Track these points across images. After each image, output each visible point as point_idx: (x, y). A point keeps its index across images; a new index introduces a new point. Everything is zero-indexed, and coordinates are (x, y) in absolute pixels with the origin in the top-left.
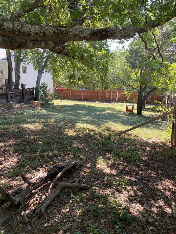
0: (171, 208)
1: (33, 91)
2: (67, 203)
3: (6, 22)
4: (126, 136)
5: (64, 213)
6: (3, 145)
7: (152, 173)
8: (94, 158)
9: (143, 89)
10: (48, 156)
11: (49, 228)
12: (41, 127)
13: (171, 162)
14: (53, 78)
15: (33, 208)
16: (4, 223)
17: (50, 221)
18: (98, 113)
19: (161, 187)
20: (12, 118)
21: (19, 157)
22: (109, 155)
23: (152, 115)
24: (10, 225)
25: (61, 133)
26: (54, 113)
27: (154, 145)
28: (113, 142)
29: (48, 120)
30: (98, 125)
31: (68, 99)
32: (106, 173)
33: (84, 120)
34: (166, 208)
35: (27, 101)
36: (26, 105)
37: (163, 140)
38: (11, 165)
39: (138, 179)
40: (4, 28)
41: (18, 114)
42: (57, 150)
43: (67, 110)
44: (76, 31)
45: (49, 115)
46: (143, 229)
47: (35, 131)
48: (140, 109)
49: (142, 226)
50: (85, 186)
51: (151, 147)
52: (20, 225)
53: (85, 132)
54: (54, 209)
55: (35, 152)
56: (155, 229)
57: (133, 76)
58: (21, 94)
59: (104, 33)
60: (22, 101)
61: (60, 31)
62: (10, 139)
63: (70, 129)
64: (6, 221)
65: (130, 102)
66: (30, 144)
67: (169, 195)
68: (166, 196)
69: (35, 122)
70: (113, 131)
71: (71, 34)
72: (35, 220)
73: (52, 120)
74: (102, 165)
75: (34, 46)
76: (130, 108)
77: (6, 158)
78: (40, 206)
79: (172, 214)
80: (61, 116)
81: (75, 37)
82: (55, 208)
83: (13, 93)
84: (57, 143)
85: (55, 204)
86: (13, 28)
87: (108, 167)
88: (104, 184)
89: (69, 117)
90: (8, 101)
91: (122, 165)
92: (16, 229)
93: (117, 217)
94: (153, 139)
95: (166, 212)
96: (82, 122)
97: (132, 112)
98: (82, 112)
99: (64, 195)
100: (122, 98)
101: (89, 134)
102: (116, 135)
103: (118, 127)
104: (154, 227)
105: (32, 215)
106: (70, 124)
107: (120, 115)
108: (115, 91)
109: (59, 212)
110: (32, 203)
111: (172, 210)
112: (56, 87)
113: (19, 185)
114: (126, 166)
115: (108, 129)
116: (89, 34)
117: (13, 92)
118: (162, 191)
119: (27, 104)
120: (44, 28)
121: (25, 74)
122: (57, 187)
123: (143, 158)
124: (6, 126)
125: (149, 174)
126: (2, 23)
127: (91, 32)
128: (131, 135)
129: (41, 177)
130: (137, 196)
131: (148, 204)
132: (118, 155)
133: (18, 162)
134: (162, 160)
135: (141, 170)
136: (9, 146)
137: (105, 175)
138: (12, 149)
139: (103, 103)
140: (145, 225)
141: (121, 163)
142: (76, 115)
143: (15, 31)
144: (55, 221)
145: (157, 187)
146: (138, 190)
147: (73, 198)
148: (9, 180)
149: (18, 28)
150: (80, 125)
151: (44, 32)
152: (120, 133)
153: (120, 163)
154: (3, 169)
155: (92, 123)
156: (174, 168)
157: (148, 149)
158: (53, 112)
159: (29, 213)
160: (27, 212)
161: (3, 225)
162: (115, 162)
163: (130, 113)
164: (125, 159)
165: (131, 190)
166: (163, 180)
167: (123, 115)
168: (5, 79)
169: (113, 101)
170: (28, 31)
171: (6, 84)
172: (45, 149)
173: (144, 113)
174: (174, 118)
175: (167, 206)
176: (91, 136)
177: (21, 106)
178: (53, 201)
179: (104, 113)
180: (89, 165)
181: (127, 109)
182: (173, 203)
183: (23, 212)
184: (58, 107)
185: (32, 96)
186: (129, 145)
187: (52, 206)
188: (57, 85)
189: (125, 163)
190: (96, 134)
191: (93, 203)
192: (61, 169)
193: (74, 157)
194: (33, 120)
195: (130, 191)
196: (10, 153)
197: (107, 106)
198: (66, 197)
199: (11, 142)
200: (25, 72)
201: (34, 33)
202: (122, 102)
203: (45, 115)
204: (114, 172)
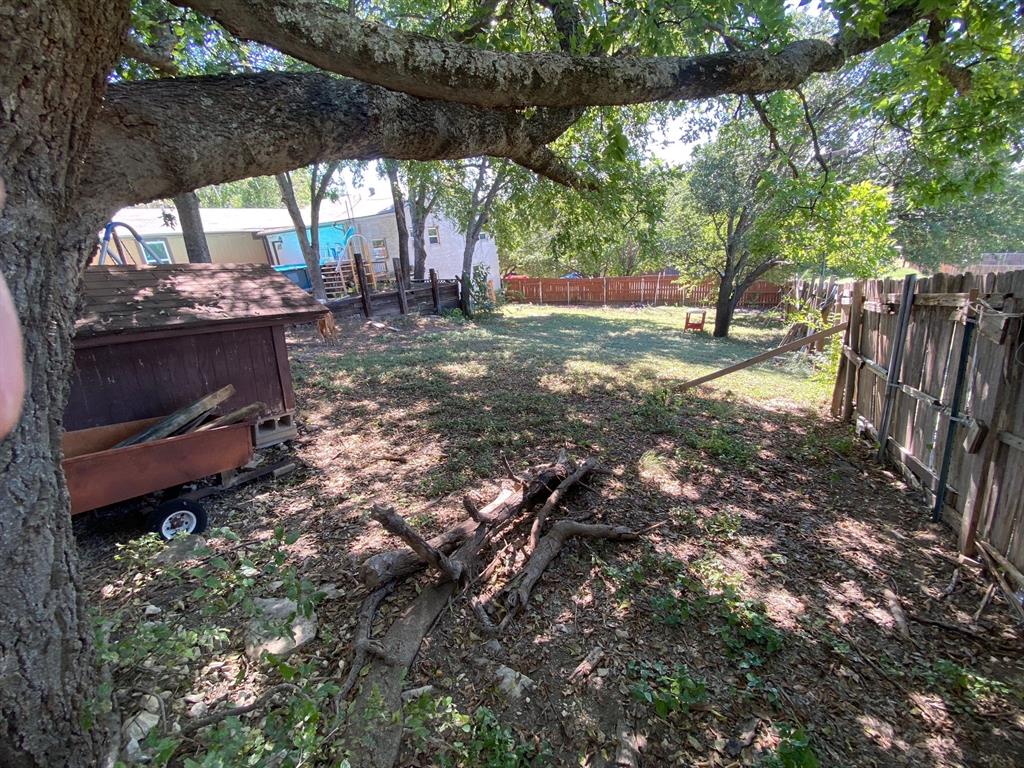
0: (888, 609)
1: (457, 286)
2: (583, 578)
3: (423, 45)
4: (700, 394)
5: (580, 607)
6: (402, 414)
7: (799, 499)
8: (629, 452)
9: (735, 268)
10: (510, 443)
11: (548, 651)
12: (483, 371)
13: (846, 468)
14: (500, 251)
15: (498, 587)
16: (431, 627)
17: (547, 628)
18: (612, 334)
19: (840, 542)
20: (417, 349)
21: (444, 443)
22: (667, 445)
23: (756, 336)
24: (446, 632)
25: (532, 386)
26: (507, 337)
27: (783, 419)
28: (670, 411)
29: (497, 354)
30: (621, 365)
31: (534, 303)
32: (669, 496)
33: (581, 353)
34: (870, 608)
35: (443, 310)
36: (442, 320)
37: (806, 404)
38: (427, 465)
39: (766, 516)
40: (417, 64)
41: (427, 340)
42: (529, 429)
43: (534, 328)
44: (633, 65)
45: (498, 341)
46: (822, 676)
47: (471, 379)
48: (723, 323)
49: (815, 666)
50: (625, 531)
51: (775, 423)
52: (473, 636)
53: (590, 383)
54: (551, 592)
55: (478, 432)
56: (856, 677)
57: (709, 233)
58: (431, 294)
59: (720, 69)
60: (433, 310)
61: (585, 67)
62: (417, 399)
63: (552, 376)
64: (435, 621)
65: (690, 303)
66: (463, 412)
67: (870, 568)
68: (861, 571)
69: (468, 359)
70: (661, 380)
71: (619, 75)
72: (508, 624)
73: (507, 354)
74: (654, 469)
75: (480, 147)
76: (696, 318)
77: (415, 445)
78: (515, 584)
79: (896, 629)
80: (524, 343)
81: (628, 87)
82: (553, 589)
83: (412, 293)
84: (528, 410)
85: (551, 580)
86: (445, 61)
87: (673, 479)
88: (672, 528)
89: (545, 345)
90: (402, 312)
91: (709, 472)
92: (463, 646)
93: (735, 632)
94: (773, 402)
95: (875, 623)
96: (578, 357)
97: (702, 329)
98: (573, 332)
99: (570, 553)
100: (670, 296)
101: (602, 387)
102: (674, 391)
103: (674, 370)
104: (852, 669)
105: (498, 609)
106: (550, 364)
107: (670, 338)
108: (651, 278)
109: (567, 602)
110: (493, 572)
111: (892, 614)
112: (506, 275)
113: (452, 519)
114: (721, 476)
115: (649, 375)
116: (673, 74)
117: (413, 289)
118: (846, 553)
119: (445, 317)
120: (537, 60)
121: (435, 247)
122: (551, 533)
123: (764, 454)
124: (406, 369)
125: (794, 500)
126: (411, 48)
127: (680, 67)
128: (711, 390)
129: (508, 503)
130: (774, 567)
131: (813, 594)
132: (693, 446)
133: (442, 458)
134: (819, 459)
135: (765, 489)
136: (417, 416)
137: (667, 501)
138: (425, 425)
139: (621, 309)
140: (824, 662)
141: (706, 466)
142: (560, 339)
143: (450, 71)
144: (560, 631)
145: (828, 542)
146: (774, 550)
147: (597, 564)
148: (427, 504)
149: (459, 62)
150: (577, 366)
151: (535, 72)
152: (684, 387)
153: (703, 469)
154: (411, 475)
155: (604, 359)
156: (860, 484)
157: (768, 427)
158: (505, 334)
159: (489, 602)
160: (483, 598)
161: (428, 631)
162: (687, 464)
163: (695, 332)
164: (713, 456)
165: (751, 548)
166: (836, 520)
167: (677, 339)
168: (394, 260)
169: (645, 302)
170: (489, 72)
171: (396, 270)
172: (501, 425)
173: (735, 331)
174: (847, 343)
175: (875, 602)
176: (608, 393)
177: (432, 322)
178: (546, 570)
179: (626, 333)
180: (619, 471)
181: (687, 322)
182: (888, 593)
183: (475, 599)
184: (513, 322)
185: (454, 298)
186: (714, 418)
187: (545, 584)
188: (506, 270)
189: (715, 466)
190: (620, 389)
191: (655, 583)
192: (554, 482)
193: (576, 448)
194: (463, 354)
195: (752, 552)
196: (421, 435)
197: (633, 317)
198: (577, 560)
199: (422, 407)
200: (434, 241)
201: (505, 78)
202: (671, 303)
203: (488, 342)
204: (690, 492)
